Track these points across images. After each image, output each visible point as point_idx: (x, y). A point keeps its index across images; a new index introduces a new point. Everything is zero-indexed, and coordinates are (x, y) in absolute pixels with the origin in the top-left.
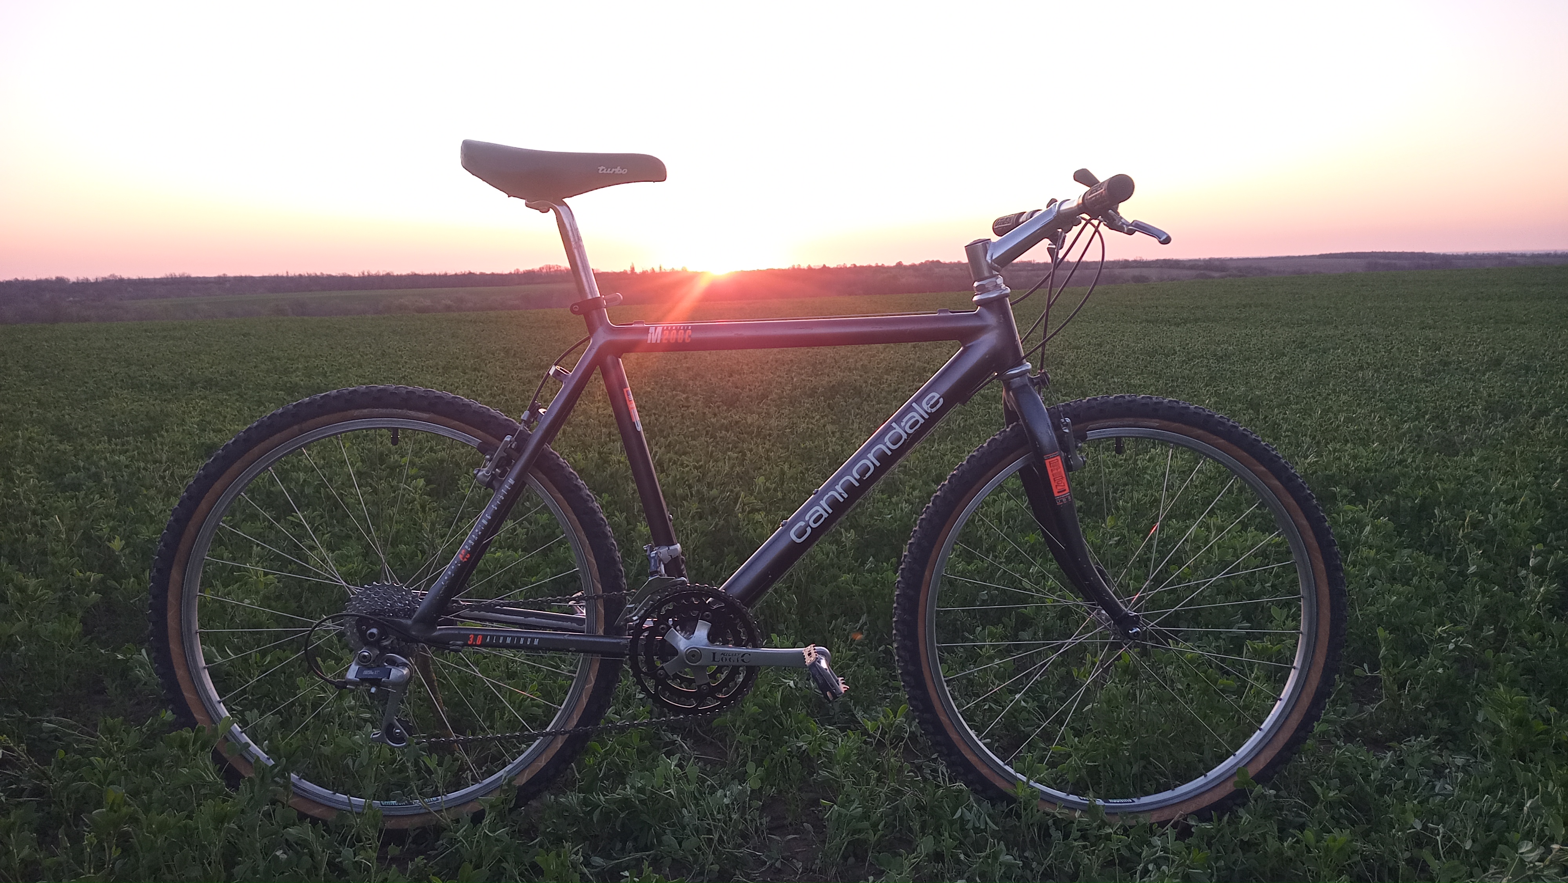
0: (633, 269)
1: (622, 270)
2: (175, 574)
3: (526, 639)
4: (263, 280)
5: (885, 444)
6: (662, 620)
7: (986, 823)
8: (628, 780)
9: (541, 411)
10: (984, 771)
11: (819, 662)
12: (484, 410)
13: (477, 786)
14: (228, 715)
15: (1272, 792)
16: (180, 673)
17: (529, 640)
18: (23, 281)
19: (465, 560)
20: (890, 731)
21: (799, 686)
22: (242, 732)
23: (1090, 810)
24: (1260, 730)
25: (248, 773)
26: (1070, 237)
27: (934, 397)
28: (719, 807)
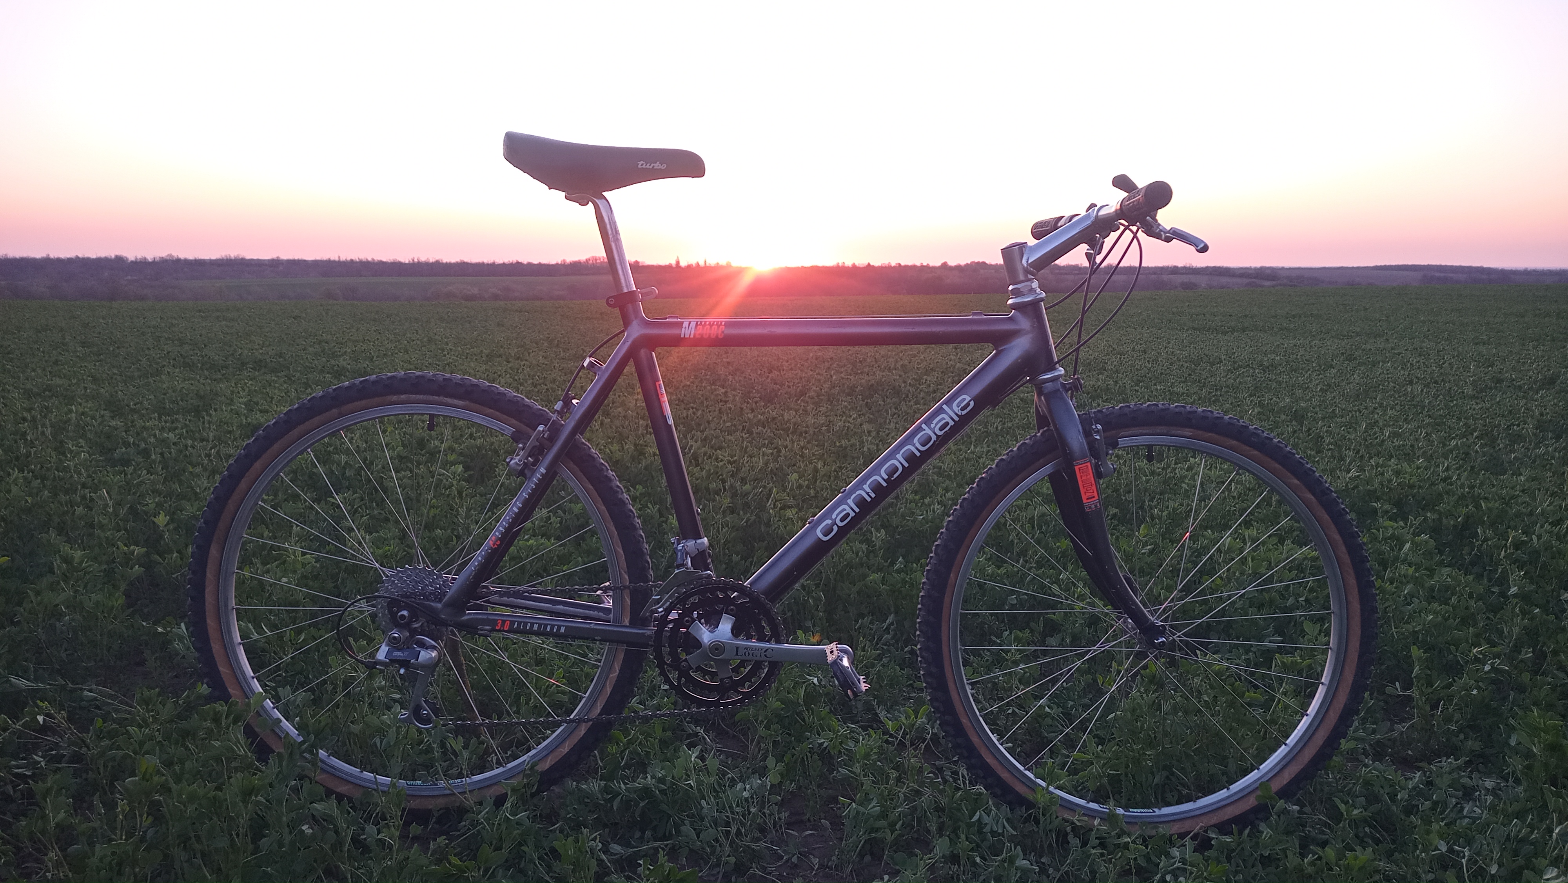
0: (678, 262)
1: (667, 263)
2: (214, 551)
3: (552, 626)
4: (316, 264)
5: (914, 445)
6: (686, 613)
7: (1004, 827)
8: (649, 769)
9: (574, 401)
10: (1005, 775)
11: (841, 660)
12: (519, 399)
13: (501, 770)
14: (262, 691)
15: (1296, 808)
16: (216, 647)
17: (556, 627)
18: (83, 259)
19: (496, 546)
20: (911, 732)
21: (823, 683)
22: (274, 708)
23: (1110, 818)
24: (1286, 744)
25: (279, 749)
26: (1109, 242)
27: (965, 399)
28: (738, 801)
